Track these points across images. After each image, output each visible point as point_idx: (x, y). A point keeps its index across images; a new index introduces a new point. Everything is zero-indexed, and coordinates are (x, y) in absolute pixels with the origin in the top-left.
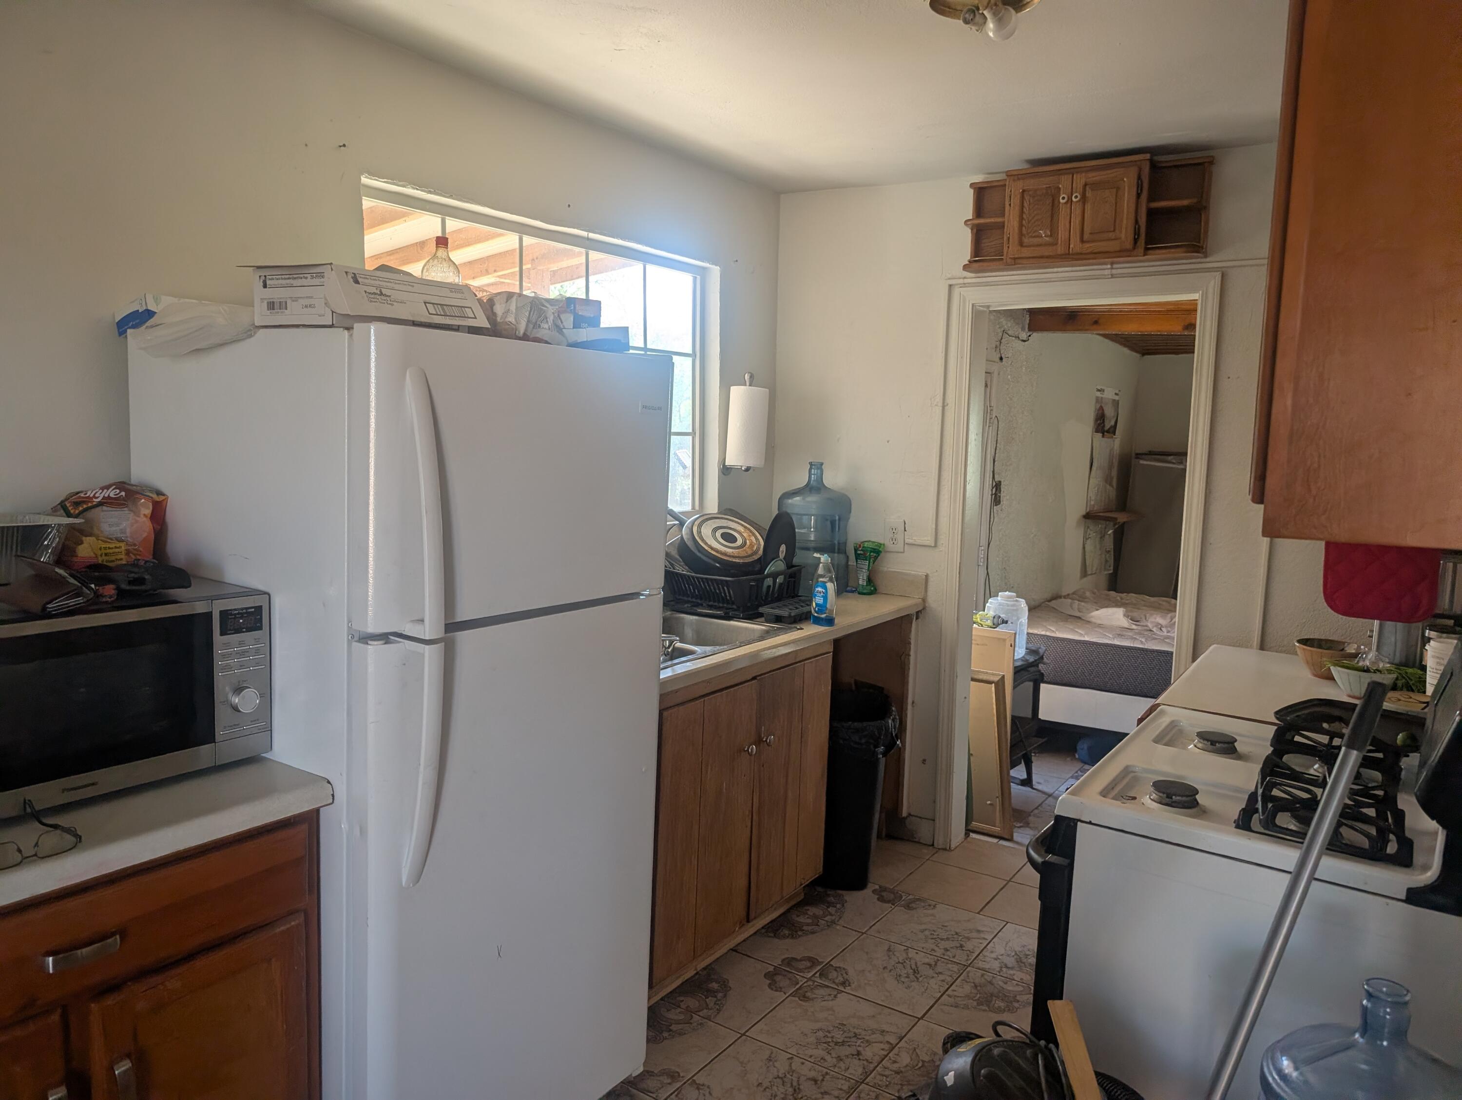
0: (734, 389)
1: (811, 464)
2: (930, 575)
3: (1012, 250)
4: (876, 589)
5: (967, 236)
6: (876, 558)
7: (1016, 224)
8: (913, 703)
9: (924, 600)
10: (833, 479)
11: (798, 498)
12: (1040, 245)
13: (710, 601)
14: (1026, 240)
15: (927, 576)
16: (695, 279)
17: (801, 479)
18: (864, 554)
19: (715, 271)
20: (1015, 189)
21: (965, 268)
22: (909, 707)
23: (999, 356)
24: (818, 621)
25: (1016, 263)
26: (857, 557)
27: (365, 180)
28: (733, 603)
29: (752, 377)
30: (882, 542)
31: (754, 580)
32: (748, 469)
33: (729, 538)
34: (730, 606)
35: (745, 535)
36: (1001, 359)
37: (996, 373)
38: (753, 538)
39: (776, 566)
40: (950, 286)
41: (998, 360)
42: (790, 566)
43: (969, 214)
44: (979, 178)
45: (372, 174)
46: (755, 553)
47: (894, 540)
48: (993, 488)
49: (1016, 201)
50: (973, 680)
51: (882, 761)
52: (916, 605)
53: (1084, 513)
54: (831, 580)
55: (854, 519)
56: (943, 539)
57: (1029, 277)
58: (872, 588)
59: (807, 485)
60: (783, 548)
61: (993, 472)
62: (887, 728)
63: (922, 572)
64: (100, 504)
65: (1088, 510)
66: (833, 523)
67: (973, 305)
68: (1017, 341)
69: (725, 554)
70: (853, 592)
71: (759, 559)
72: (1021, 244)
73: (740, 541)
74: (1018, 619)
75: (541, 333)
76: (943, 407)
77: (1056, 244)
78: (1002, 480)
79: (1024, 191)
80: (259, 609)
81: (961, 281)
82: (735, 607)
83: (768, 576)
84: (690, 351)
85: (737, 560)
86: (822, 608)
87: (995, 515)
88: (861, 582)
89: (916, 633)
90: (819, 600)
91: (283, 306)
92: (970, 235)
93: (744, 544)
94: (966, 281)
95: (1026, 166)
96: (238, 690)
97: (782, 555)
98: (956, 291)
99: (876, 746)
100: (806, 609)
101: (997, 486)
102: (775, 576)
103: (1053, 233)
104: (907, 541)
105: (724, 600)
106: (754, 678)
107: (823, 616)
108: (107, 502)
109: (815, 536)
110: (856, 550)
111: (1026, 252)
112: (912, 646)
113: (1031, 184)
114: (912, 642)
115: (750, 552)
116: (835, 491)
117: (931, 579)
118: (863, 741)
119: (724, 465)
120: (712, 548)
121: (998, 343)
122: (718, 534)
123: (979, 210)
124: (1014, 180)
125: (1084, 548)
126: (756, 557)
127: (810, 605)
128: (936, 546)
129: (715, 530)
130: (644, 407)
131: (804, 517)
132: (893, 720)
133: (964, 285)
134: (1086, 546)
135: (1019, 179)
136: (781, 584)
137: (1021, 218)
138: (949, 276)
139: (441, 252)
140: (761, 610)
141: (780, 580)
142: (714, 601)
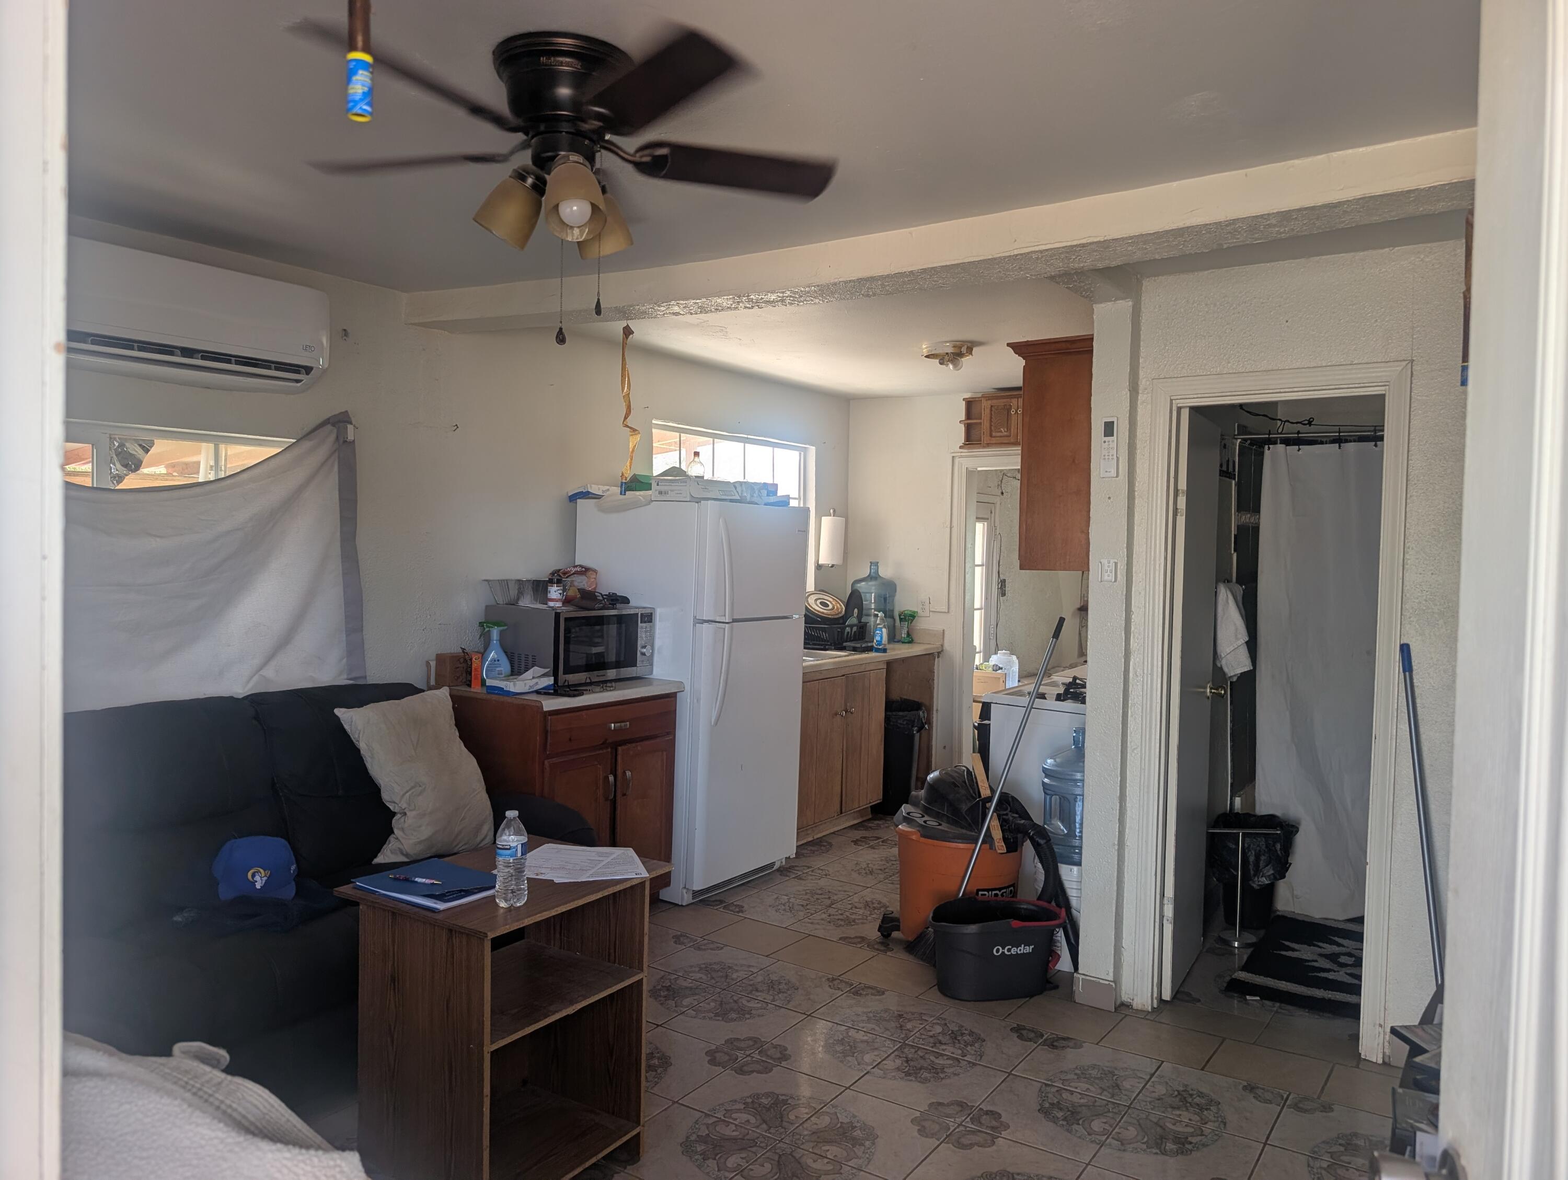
0: (824, 519)
1: (871, 563)
2: (945, 630)
3: (985, 439)
4: (912, 640)
5: (962, 428)
6: (912, 621)
7: (988, 425)
8: (937, 710)
9: (942, 646)
10: (885, 572)
11: (863, 583)
12: (1001, 437)
13: (814, 641)
14: (994, 434)
15: (944, 630)
16: (800, 454)
17: (865, 572)
18: (905, 618)
19: (812, 450)
20: (986, 404)
21: (961, 447)
22: (935, 712)
23: (1000, 491)
24: (878, 650)
25: (988, 445)
26: (901, 620)
27: (654, 422)
28: (828, 642)
29: (834, 511)
30: (916, 610)
31: (840, 628)
32: (833, 566)
33: (824, 604)
34: (826, 643)
35: (834, 603)
36: (1002, 493)
37: (999, 503)
38: (838, 605)
39: (853, 620)
40: (953, 457)
41: (1000, 494)
42: (860, 622)
43: (963, 417)
44: (968, 395)
45: (657, 419)
46: (841, 612)
47: (923, 609)
48: (998, 584)
49: (988, 411)
50: (975, 701)
51: (917, 736)
52: (938, 648)
53: (1078, 606)
54: (884, 627)
55: (898, 597)
56: (952, 608)
57: (998, 452)
58: (910, 640)
59: (869, 576)
60: (856, 610)
61: (999, 572)
62: (919, 716)
63: (940, 628)
64: (574, 574)
65: (1082, 604)
66: (885, 599)
67: (967, 468)
68: (1014, 480)
69: (823, 613)
70: (898, 642)
71: (843, 617)
72: (991, 436)
73: (831, 607)
74: (1011, 667)
75: (755, 499)
76: (951, 528)
77: (1010, 436)
78: (1007, 579)
79: (992, 406)
80: (651, 613)
81: (960, 454)
82: (829, 643)
83: (848, 626)
84: (797, 497)
85: (830, 617)
86: (879, 643)
87: (1002, 604)
88: (903, 636)
89: (939, 667)
90: (878, 638)
91: (666, 493)
92: (964, 428)
93: (833, 608)
94: (962, 454)
95: (994, 390)
96: (644, 647)
97: (855, 615)
98: (957, 460)
99: (913, 726)
100: (870, 644)
101: (1003, 583)
102: (851, 626)
103: (1009, 429)
104: (931, 609)
105: (823, 640)
106: (843, 675)
107: (880, 647)
108: (576, 573)
109: (875, 605)
110: (900, 616)
111: (994, 440)
112: (936, 674)
113: (995, 402)
114: (936, 671)
115: (837, 612)
116: (884, 579)
117: (946, 633)
118: (905, 723)
119: (818, 564)
120: (815, 610)
121: (1000, 483)
122: (819, 601)
123: (969, 415)
124: (986, 400)
125: (1080, 634)
126: (840, 615)
127: (873, 642)
128: (948, 612)
129: (816, 600)
130: (799, 531)
131: (867, 594)
132: (923, 712)
133: (961, 457)
134: (1082, 632)
135: (989, 400)
136: (855, 632)
137: (991, 421)
138: (952, 451)
139: (696, 459)
140: (845, 644)
141: (855, 629)
142: (817, 641)
